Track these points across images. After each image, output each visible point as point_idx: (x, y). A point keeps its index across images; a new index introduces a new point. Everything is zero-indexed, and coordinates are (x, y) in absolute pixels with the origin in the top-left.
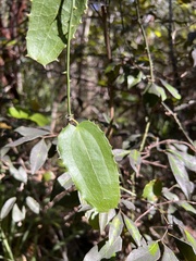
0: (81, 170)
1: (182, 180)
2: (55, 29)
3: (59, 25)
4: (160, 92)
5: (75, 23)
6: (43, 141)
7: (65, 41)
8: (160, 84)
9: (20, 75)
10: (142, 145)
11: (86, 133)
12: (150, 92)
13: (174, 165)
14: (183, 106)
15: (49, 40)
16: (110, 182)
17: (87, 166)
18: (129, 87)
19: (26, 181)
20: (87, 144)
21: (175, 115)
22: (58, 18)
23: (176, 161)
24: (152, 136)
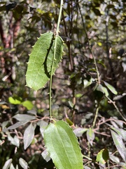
0: (58, 154)
1: (121, 150)
2: (43, 69)
3: (46, 67)
4: (104, 90)
5: (55, 66)
6: (31, 125)
7: (49, 76)
8: (104, 86)
9: (14, 68)
10: (94, 123)
11: (61, 129)
12: (98, 89)
13: (116, 139)
14: (119, 97)
15: (39, 76)
16: (77, 162)
17: (62, 152)
18: (85, 87)
19: (18, 145)
20: (61, 136)
21: (114, 103)
22: (45, 64)
23: (116, 136)
24: (100, 116)
